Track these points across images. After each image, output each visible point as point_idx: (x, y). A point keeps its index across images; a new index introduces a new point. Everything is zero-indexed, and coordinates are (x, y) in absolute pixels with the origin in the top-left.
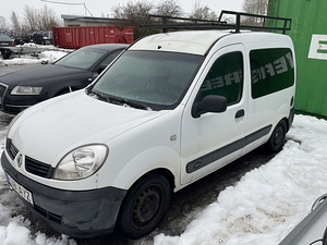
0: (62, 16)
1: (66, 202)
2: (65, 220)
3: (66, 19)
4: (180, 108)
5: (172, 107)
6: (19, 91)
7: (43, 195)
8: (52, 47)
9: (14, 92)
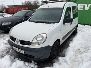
0: (8, 5)
1: (37, 52)
2: (36, 57)
3: (9, 6)
4: (60, 22)
5: (58, 22)
6: (4, 24)
7: (28, 51)
8: (6, 14)
9: (3, 24)
